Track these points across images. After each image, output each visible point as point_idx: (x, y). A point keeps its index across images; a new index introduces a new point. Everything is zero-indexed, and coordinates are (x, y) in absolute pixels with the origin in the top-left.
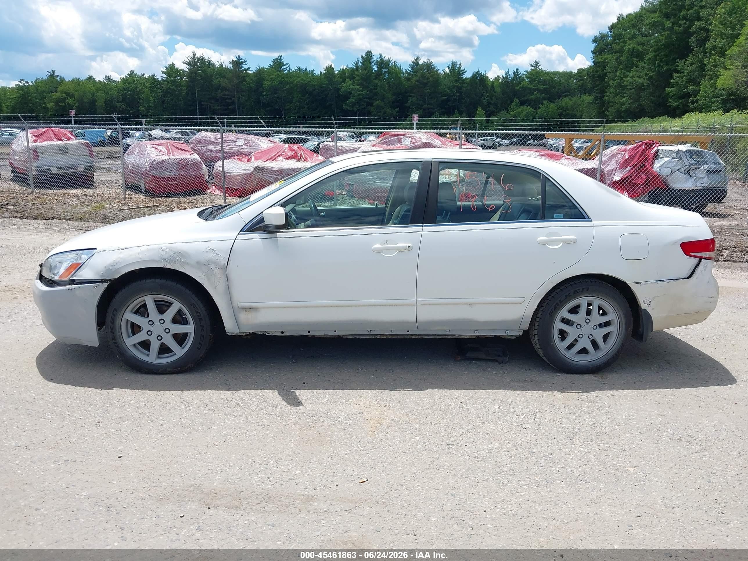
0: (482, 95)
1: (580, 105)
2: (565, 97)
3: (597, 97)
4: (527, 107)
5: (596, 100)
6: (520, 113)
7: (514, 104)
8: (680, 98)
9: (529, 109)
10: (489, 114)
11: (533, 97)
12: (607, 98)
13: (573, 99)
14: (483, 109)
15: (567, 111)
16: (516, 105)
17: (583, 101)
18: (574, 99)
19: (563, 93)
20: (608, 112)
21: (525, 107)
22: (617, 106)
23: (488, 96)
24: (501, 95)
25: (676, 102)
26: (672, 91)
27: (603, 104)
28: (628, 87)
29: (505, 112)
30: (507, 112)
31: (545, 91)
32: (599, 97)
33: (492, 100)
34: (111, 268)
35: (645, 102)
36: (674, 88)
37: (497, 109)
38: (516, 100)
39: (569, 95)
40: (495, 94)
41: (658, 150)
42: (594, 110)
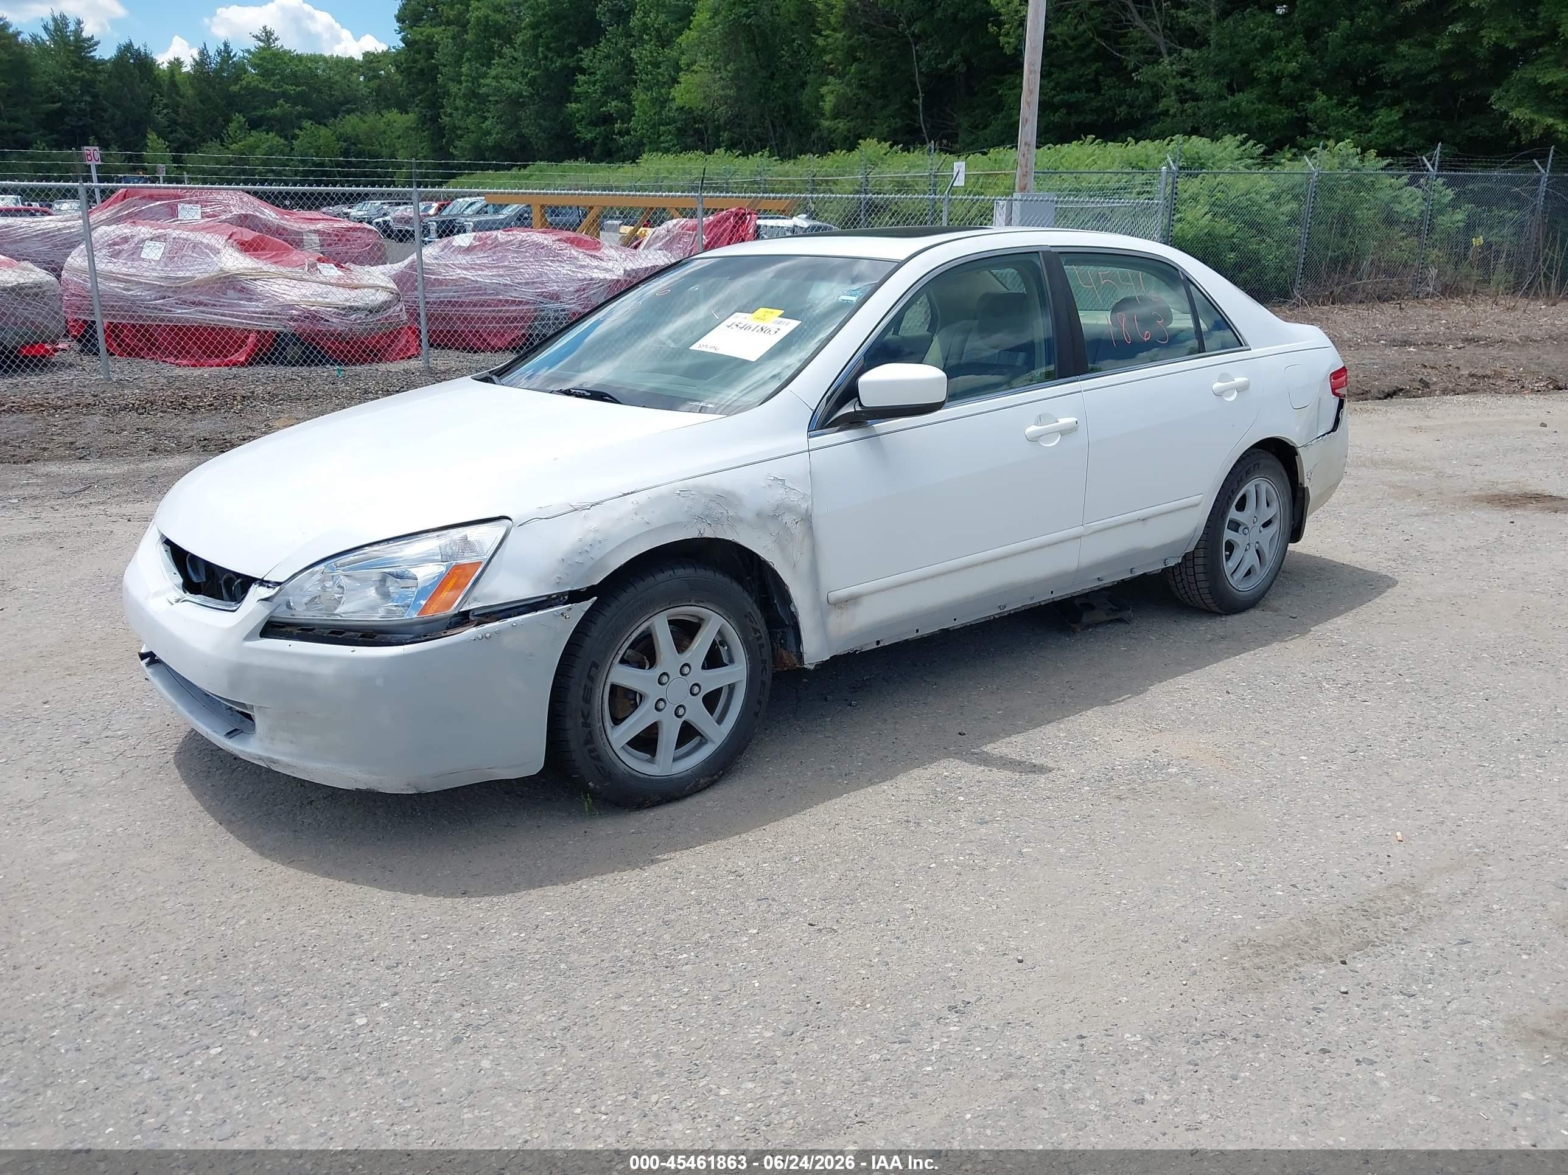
0: (152, 102)
1: (384, 132)
2: (348, 114)
3: (425, 116)
4: (267, 133)
5: (424, 124)
6: (253, 149)
7: (233, 126)
8: (595, 124)
9: (273, 139)
10: (180, 148)
11: (276, 111)
12: (448, 119)
13: (366, 118)
14: (160, 135)
15: (360, 146)
16: (241, 128)
17: (388, 124)
18: (371, 118)
19: (342, 105)
20: (455, 147)
21: (264, 135)
22: (473, 136)
23: (166, 106)
24: (199, 105)
25: (590, 131)
26: (578, 110)
27: (440, 132)
28: (490, 98)
29: (216, 144)
30: (222, 145)
31: (301, 99)
32: (428, 117)
33: (178, 115)
34: (579, 559)
35: (529, 129)
36: (580, 102)
37: (193, 138)
38: (239, 118)
39: (356, 109)
40: (184, 102)
41: (759, 227)
42: (423, 145)
